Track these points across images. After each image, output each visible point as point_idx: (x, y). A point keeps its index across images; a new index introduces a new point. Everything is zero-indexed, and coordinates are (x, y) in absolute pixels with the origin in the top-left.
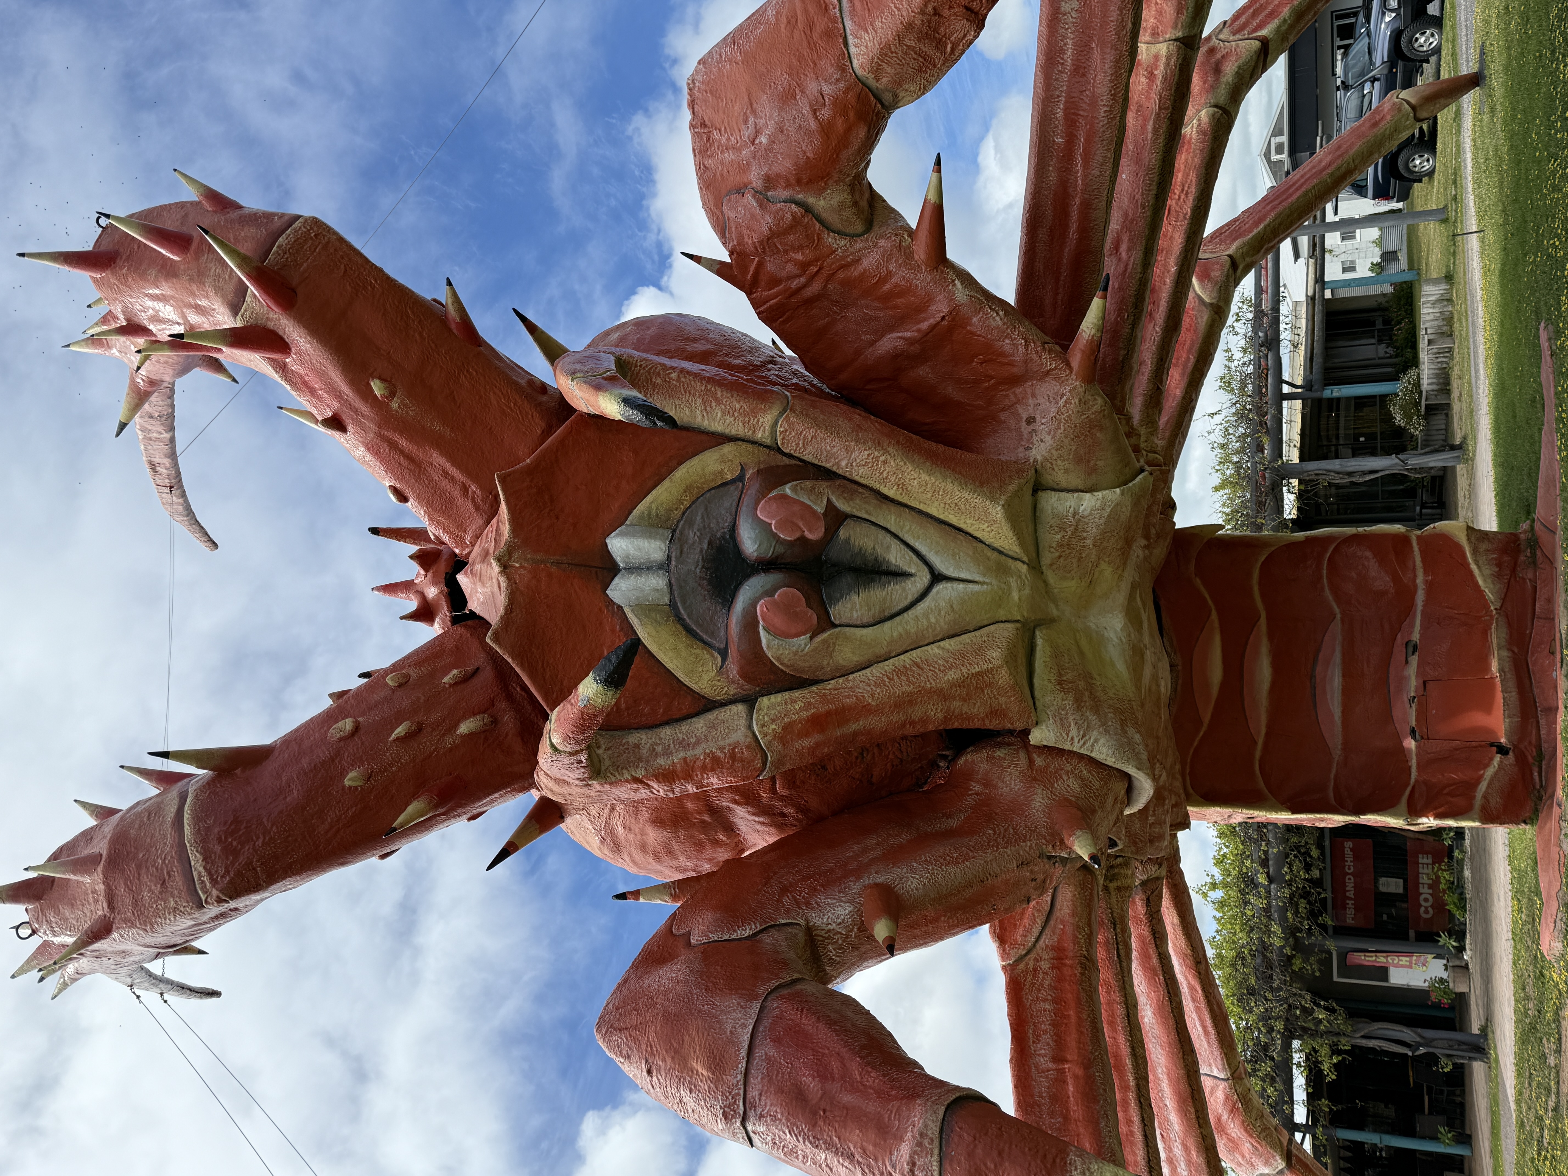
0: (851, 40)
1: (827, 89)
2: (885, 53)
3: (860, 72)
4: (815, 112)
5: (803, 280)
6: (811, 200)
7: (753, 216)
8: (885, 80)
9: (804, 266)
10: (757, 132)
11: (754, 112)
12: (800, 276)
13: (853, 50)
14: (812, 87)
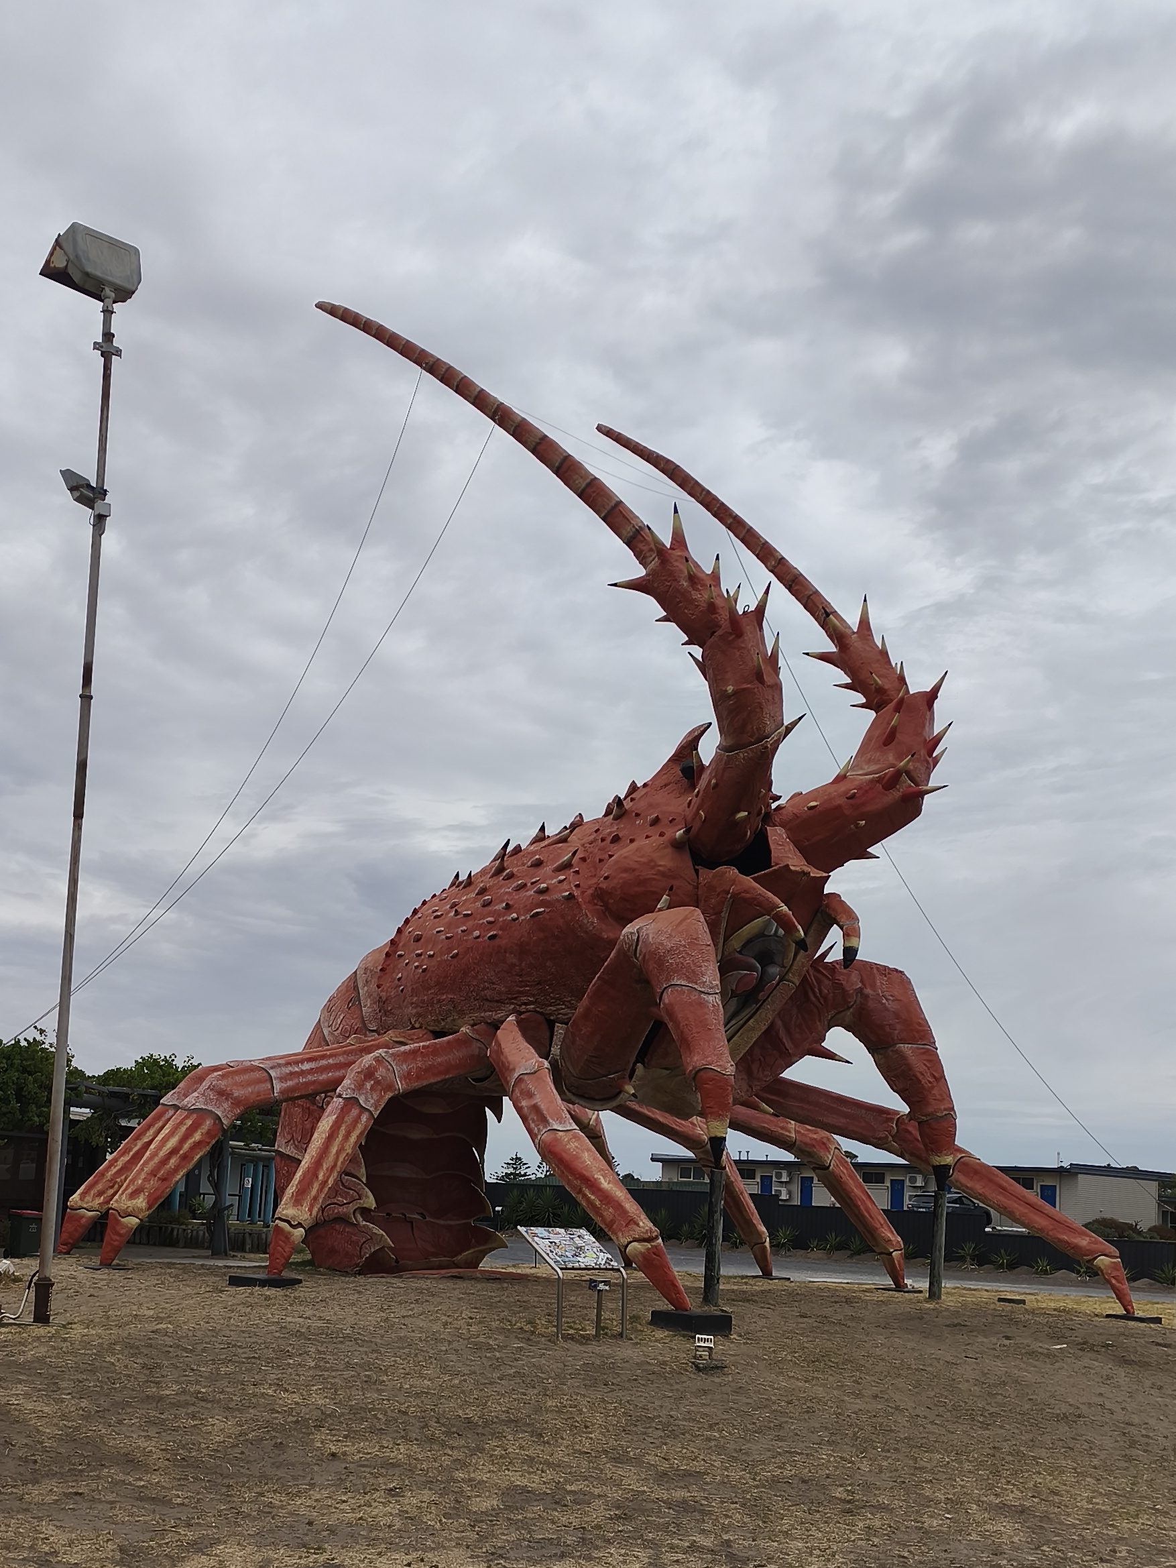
0: (910, 1046)
1: (896, 1032)
2: (903, 1057)
3: (898, 1046)
4: (890, 1025)
5: (818, 995)
6: (851, 1010)
7: (853, 984)
8: (891, 1053)
9: (825, 999)
10: (887, 999)
11: (893, 1001)
12: (820, 993)
13: (906, 1045)
14: (898, 1027)
